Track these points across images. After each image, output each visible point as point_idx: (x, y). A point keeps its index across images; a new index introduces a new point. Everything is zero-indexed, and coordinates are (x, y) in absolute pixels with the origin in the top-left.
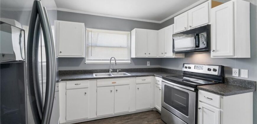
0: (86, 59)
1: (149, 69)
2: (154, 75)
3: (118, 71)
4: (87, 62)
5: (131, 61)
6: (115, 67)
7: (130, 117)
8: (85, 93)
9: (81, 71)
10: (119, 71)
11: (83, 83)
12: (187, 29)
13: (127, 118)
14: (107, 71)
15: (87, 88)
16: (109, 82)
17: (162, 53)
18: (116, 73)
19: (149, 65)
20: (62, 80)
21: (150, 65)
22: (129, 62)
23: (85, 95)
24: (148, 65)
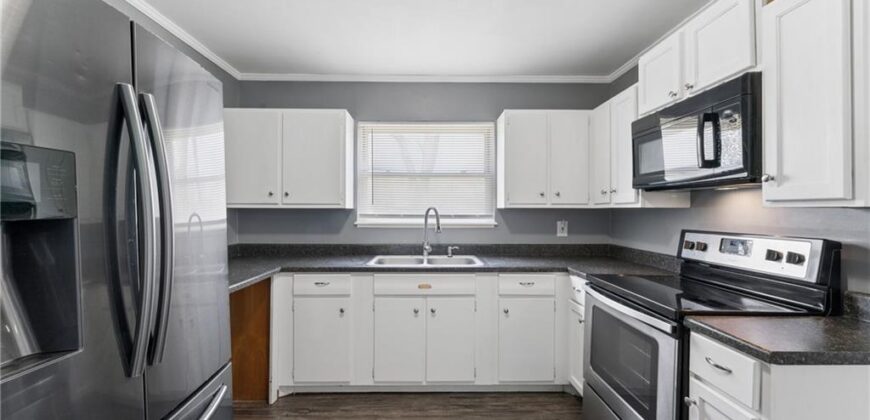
0: (358, 213)
1: (563, 247)
2: (567, 271)
3: (450, 251)
4: (360, 221)
5: (496, 220)
6: (443, 240)
7: (477, 400)
8: (342, 311)
9: (345, 247)
10: (455, 253)
11: (337, 282)
12: (678, 97)
13: (467, 402)
14: (417, 250)
15: (348, 296)
16: (410, 283)
17: (604, 193)
18: (445, 257)
19: (566, 235)
20: (283, 270)
21: (569, 232)
22: (492, 221)
23: (341, 316)
24: (559, 235)
